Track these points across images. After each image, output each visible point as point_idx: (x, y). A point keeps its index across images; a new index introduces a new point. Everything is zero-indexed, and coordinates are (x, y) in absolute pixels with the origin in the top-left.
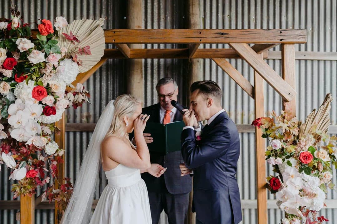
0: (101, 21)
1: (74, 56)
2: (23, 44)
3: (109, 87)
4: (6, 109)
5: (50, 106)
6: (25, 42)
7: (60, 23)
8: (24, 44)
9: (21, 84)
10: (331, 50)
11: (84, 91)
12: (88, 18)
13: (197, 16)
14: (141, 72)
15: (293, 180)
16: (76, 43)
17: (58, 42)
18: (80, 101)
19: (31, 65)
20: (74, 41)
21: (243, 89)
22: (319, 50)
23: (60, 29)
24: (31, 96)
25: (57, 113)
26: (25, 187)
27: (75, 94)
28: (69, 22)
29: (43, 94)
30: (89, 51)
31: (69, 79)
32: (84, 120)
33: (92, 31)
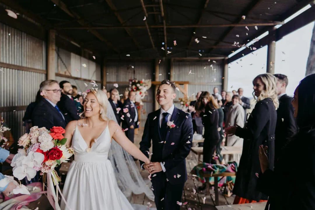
0: (151, 80)
5: (142, 96)
12: (148, 79)
16: (146, 84)
17: (143, 84)
19: (139, 89)
24: (139, 94)
27: (146, 93)
28: (145, 80)
30: (148, 86)
33: (149, 82)
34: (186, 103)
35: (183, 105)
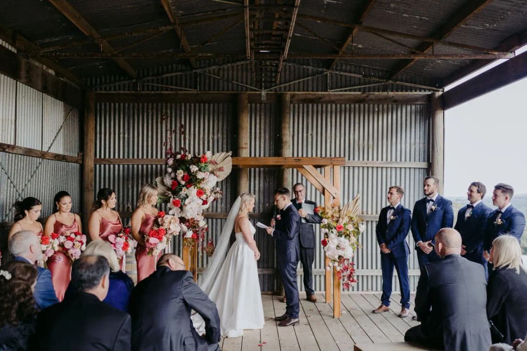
0: (230, 153)
1: (215, 173)
4: (184, 201)
5: (205, 200)
6: (195, 168)
7: (209, 154)
8: (194, 168)
9: (190, 188)
10: (387, 160)
11: (220, 192)
12: (223, 151)
13: (288, 136)
14: (247, 175)
15: (333, 240)
16: (216, 165)
17: (208, 166)
18: (218, 197)
19: (197, 179)
21: (316, 189)
22: (377, 160)
23: (209, 158)
24: (196, 195)
25: (208, 204)
26: (190, 243)
27: (215, 193)
28: (213, 154)
29: (201, 194)
30: (223, 169)
31: (212, 185)
33: (225, 159)
34: (337, 221)
35: (329, 227)
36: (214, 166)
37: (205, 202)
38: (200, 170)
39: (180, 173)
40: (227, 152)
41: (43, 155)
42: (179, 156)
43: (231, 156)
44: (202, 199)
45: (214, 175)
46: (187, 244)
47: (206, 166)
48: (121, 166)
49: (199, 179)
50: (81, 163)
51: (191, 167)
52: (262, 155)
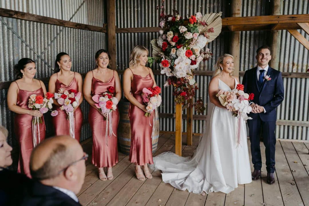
0: (220, 14)
1: (205, 34)
2: (182, 29)
3: (218, 49)
4: (173, 62)
5: (194, 60)
6: (183, 28)
7: (199, 16)
9: (180, 49)
11: (210, 52)
14: (239, 39)
16: (206, 26)
17: (197, 27)
18: (208, 57)
19: (185, 40)
20: (205, 25)
23: (198, 19)
24: (185, 55)
25: (197, 64)
26: (180, 100)
27: (205, 54)
28: (202, 15)
29: (191, 54)
30: (213, 30)
31: (202, 46)
32: (202, 68)
33: (215, 19)
36: (204, 28)
37: (193, 63)
38: (189, 31)
39: (170, 35)
40: (218, 12)
41: (62, 23)
42: (170, 19)
43: (221, 17)
44: (191, 60)
45: (204, 36)
46: (177, 101)
47: (196, 27)
48: (136, 34)
49: (187, 39)
50: (106, 32)
51: (180, 27)
52: (254, 15)
